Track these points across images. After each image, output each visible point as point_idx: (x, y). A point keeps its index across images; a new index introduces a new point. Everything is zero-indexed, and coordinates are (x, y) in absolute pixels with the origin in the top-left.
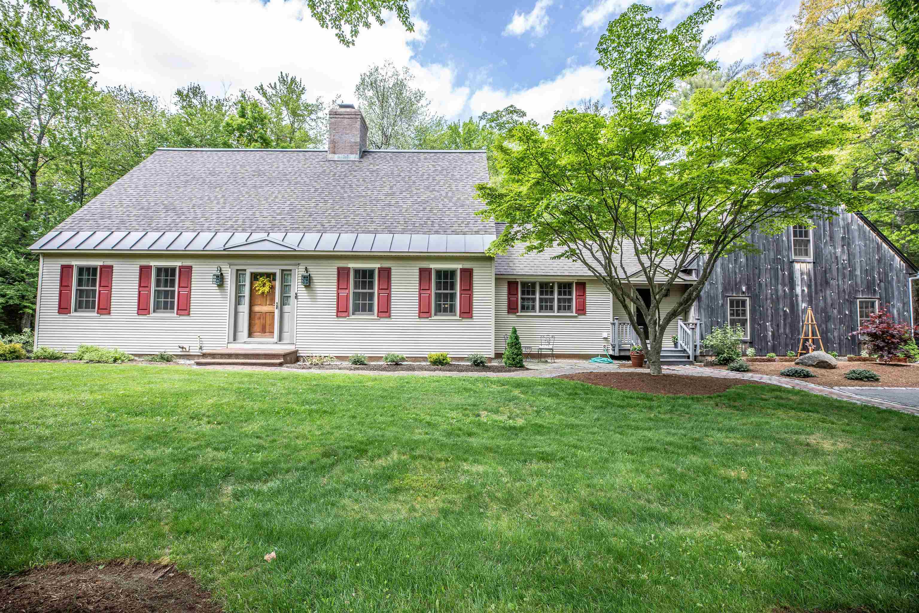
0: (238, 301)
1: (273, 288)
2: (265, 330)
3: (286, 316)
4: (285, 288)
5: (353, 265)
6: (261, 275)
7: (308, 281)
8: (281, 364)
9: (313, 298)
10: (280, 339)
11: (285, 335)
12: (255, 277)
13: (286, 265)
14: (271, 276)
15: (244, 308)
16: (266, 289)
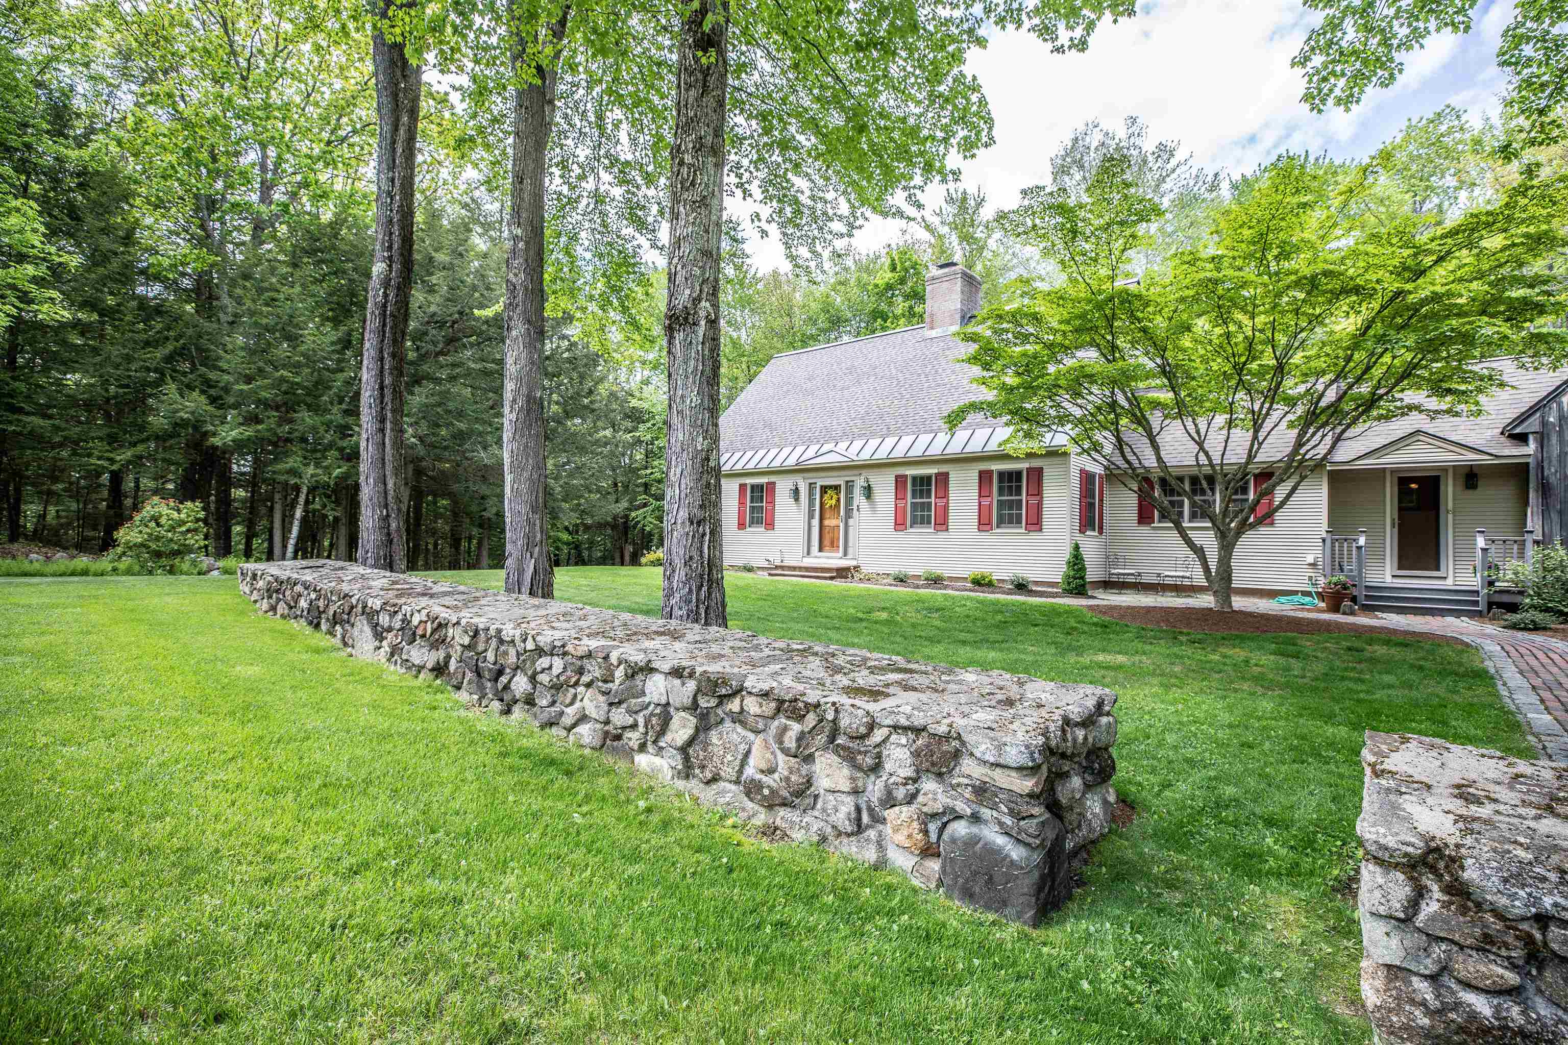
0: (811, 516)
1: (838, 500)
2: (834, 545)
3: (851, 530)
4: (849, 500)
5: (911, 472)
6: (830, 487)
7: (868, 491)
8: (832, 578)
9: (874, 510)
10: (845, 554)
11: (850, 550)
12: (824, 489)
13: (847, 476)
14: (837, 488)
15: (816, 522)
16: (834, 502)
